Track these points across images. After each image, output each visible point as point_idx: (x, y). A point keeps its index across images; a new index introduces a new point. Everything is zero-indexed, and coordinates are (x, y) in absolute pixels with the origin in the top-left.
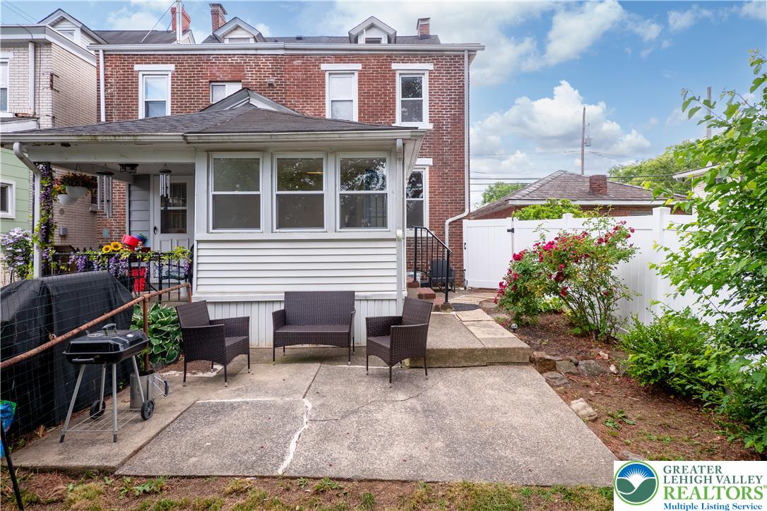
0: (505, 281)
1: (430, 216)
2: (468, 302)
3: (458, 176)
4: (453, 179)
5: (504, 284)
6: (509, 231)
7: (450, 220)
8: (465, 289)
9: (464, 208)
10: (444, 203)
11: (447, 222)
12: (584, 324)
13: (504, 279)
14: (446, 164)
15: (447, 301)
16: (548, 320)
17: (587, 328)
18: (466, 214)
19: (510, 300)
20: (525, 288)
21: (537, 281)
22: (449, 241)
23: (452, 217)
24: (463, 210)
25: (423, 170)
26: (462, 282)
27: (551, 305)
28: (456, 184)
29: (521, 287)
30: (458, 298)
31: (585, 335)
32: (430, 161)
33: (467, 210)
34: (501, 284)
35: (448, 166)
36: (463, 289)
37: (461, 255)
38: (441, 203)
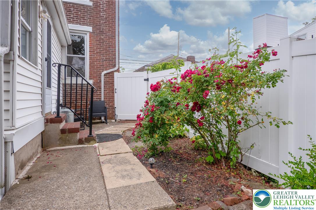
0: (142, 113)
1: (90, 69)
2: (114, 132)
3: (111, 42)
4: (107, 43)
5: (141, 116)
6: (145, 80)
7: (105, 72)
8: (116, 121)
9: (115, 65)
10: (101, 60)
11: (103, 74)
12: (216, 153)
13: (141, 111)
14: (102, 32)
15: (91, 133)
16: (177, 145)
17: (218, 156)
18: (116, 69)
19: (147, 131)
20: (163, 119)
21: (174, 112)
22: (104, 87)
23: (106, 70)
24: (115, 66)
25: (85, 35)
26: (113, 116)
27: (177, 132)
28: (109, 47)
29: (158, 118)
30: (107, 129)
31: (216, 162)
32: (90, 29)
33: (117, 66)
34: (138, 117)
35: (104, 34)
36: (114, 121)
37: (113, 97)
38: (99, 60)
